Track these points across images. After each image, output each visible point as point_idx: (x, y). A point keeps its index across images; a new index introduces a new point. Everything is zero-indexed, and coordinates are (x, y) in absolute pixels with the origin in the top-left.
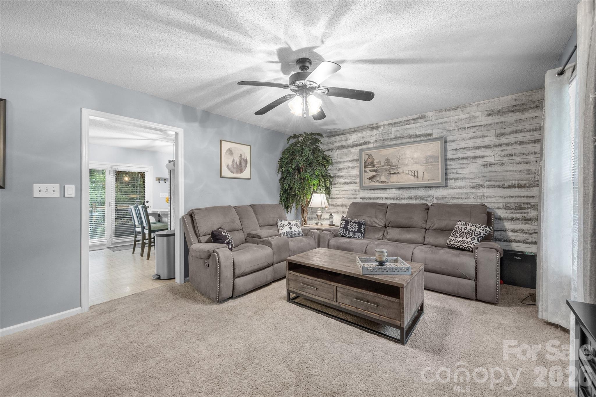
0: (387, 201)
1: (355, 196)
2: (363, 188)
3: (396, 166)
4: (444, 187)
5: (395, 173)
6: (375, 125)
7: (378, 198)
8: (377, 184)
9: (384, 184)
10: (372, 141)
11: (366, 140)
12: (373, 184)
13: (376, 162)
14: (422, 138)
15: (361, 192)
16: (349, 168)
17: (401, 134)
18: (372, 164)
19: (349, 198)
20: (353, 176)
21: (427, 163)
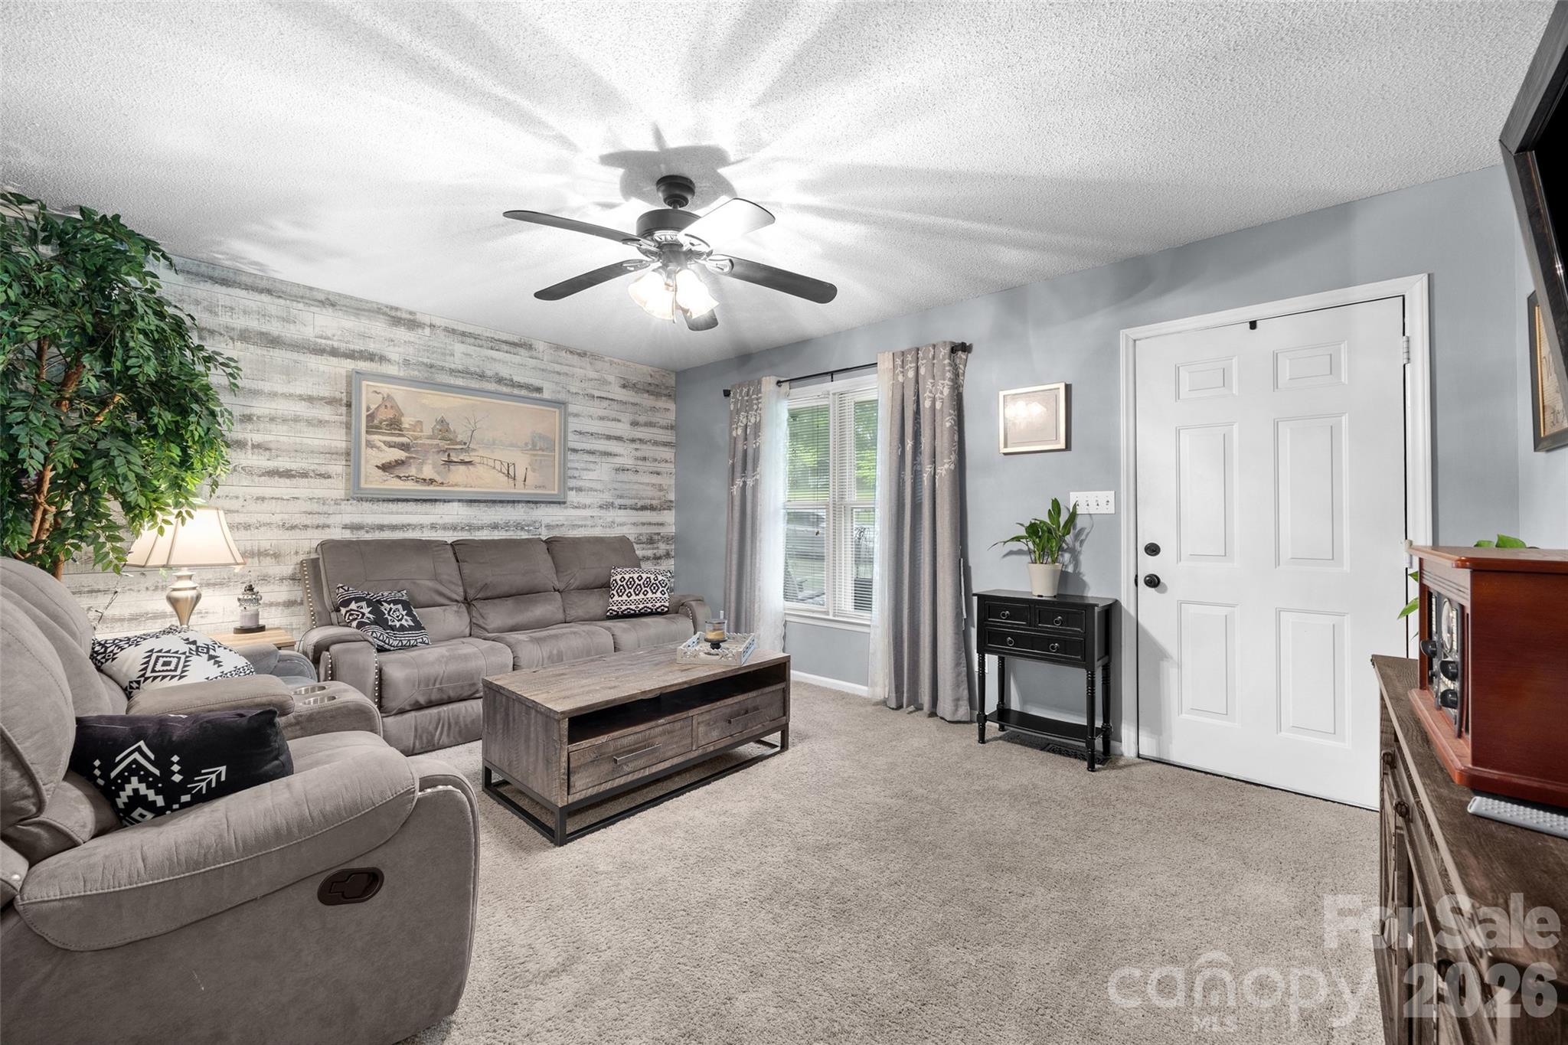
0: (434, 534)
1: (321, 520)
2: (359, 496)
3: (465, 444)
4: (559, 503)
5: (463, 462)
6: (405, 316)
7: (409, 525)
8: (410, 485)
9: (431, 488)
10: (394, 357)
11: (372, 347)
12: (393, 484)
13: (407, 421)
14: (524, 392)
15: (346, 507)
16: (296, 420)
17: (478, 367)
18: (395, 425)
19: (293, 528)
20: (312, 452)
21: (534, 448)
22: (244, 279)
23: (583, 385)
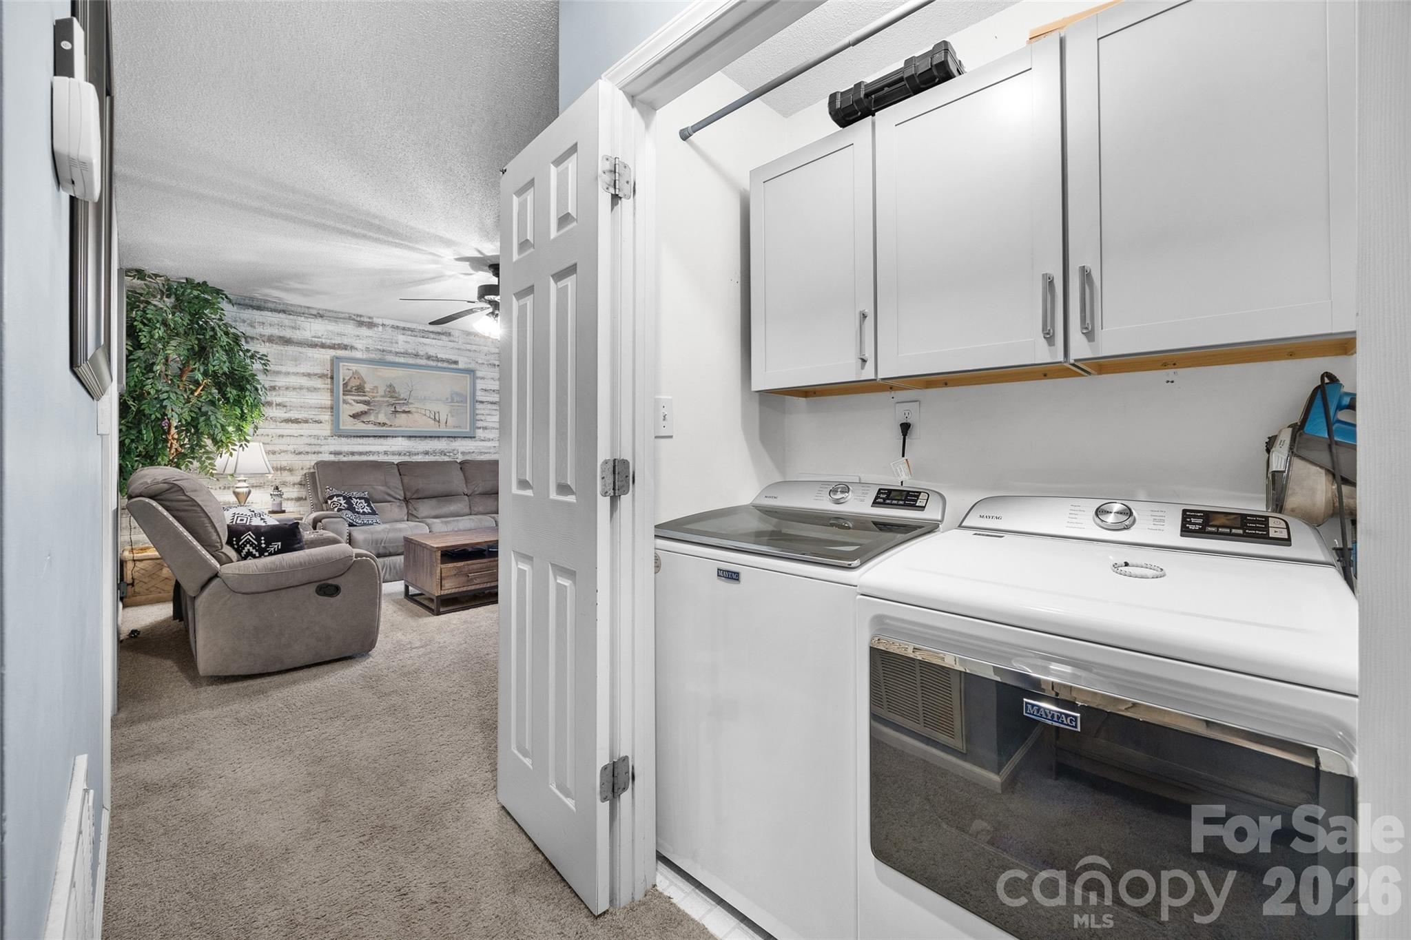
0: (387, 458)
1: (317, 449)
2: (338, 433)
3: (406, 400)
4: (471, 437)
5: (404, 412)
6: (366, 320)
7: (370, 452)
8: (370, 427)
9: (384, 428)
10: (359, 346)
11: (346, 341)
12: (359, 426)
13: (368, 387)
14: (445, 365)
15: (330, 440)
16: (301, 388)
17: (414, 349)
18: (360, 389)
19: (300, 453)
20: (311, 407)
21: (452, 401)
22: (270, 305)
23: (487, 358)
